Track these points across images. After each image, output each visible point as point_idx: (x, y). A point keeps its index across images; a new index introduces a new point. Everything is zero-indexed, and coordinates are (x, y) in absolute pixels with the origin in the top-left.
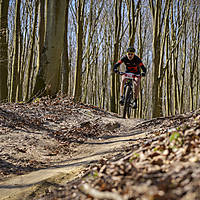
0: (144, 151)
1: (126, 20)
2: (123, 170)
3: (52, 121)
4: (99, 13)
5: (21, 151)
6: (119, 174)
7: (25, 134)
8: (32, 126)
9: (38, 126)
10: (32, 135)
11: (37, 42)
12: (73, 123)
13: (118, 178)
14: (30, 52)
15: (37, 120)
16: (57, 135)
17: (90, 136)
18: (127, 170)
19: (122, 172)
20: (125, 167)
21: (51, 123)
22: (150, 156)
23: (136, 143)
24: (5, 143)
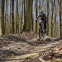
0: (58, 48)
1: (50, 7)
2: (52, 54)
3: (28, 39)
4: (42, 5)
5: (19, 48)
6: (50, 55)
7: (20, 43)
8: (22, 41)
9: (24, 41)
10: (22, 44)
11: (23, 15)
12: (35, 40)
13: (50, 56)
14: (21, 18)
15: (24, 39)
16: (30, 43)
17: (40, 43)
18: (53, 54)
19: (51, 54)
20: (52, 53)
21: (28, 40)
22: (60, 49)
23: (55, 45)
24: (14, 46)
